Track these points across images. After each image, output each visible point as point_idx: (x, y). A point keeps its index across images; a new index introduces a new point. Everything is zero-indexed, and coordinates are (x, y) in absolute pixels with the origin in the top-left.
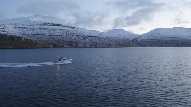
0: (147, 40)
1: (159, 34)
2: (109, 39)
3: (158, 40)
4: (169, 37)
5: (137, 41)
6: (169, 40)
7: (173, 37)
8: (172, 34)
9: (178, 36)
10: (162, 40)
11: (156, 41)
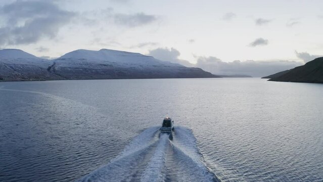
0: (69, 69)
1: (84, 60)
2: (11, 67)
3: (85, 69)
4: (99, 65)
5: (54, 71)
6: (99, 68)
7: (105, 65)
8: (100, 60)
9: (110, 64)
10: (90, 69)
11: (81, 70)
